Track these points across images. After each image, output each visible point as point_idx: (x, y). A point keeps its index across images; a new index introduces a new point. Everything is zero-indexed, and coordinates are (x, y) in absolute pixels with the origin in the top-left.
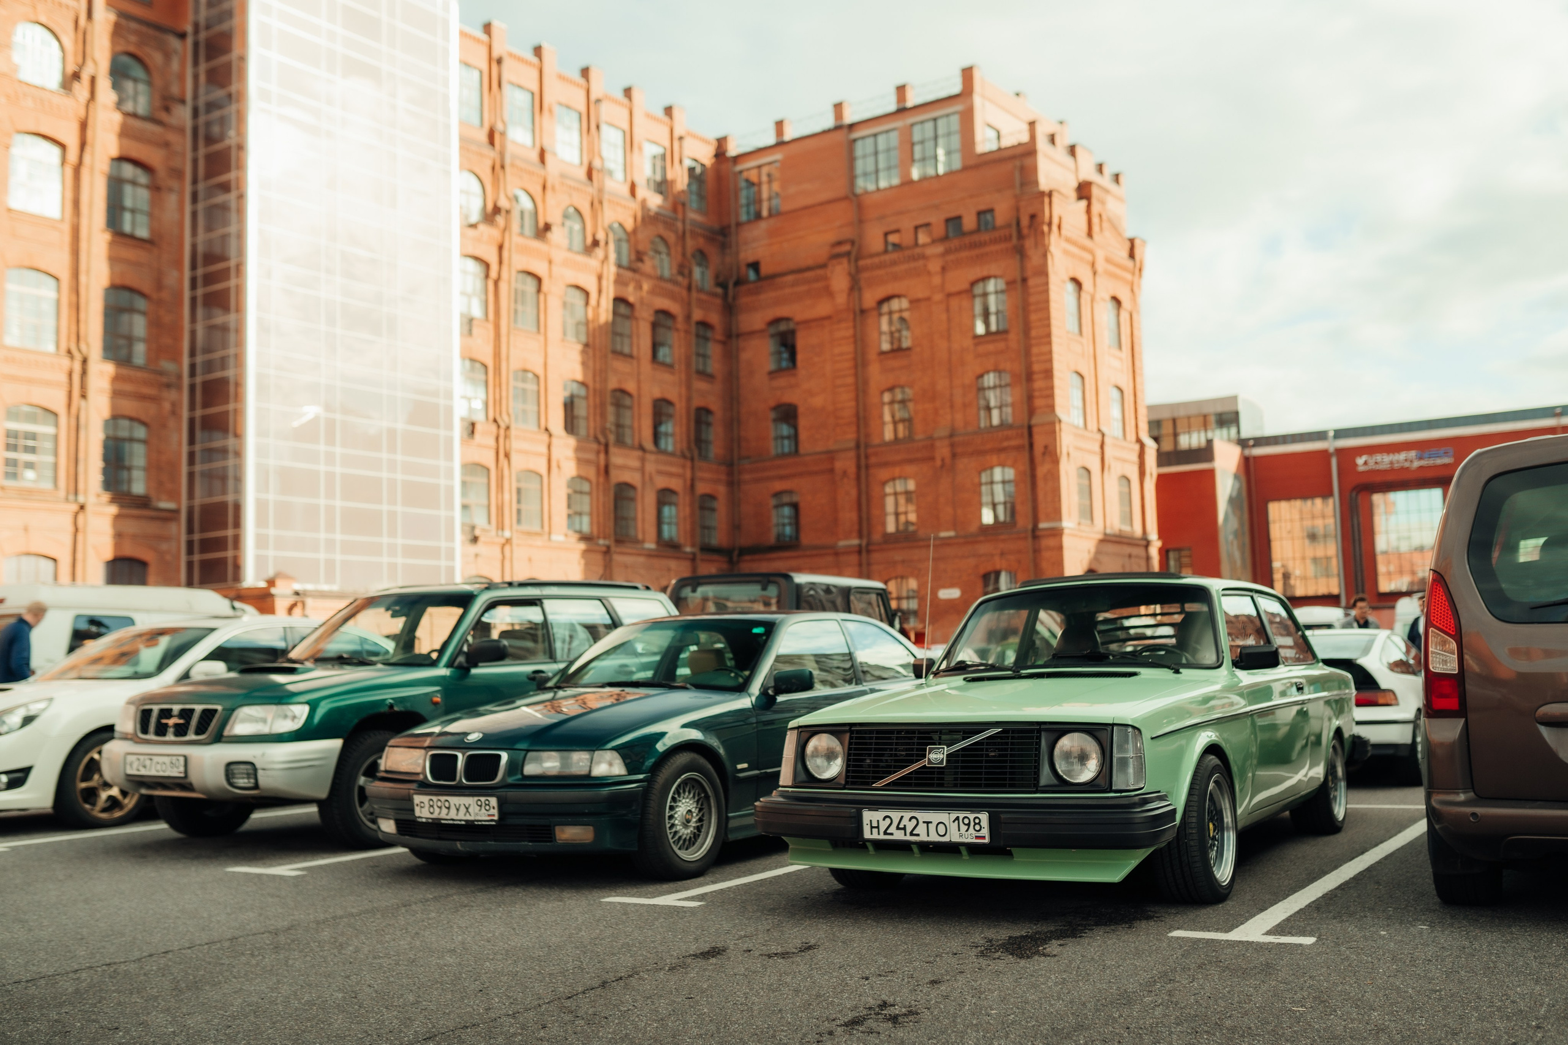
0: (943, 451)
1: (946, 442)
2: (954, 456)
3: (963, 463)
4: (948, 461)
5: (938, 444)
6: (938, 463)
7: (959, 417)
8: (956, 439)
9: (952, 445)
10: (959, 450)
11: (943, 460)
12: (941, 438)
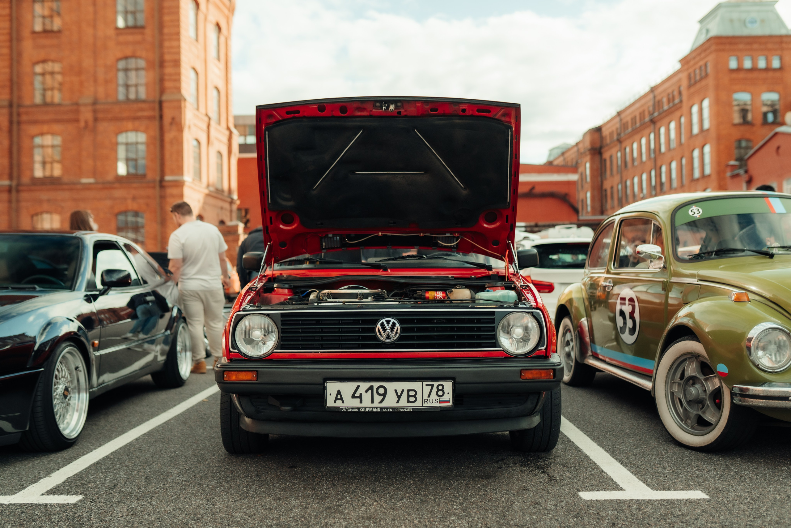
0: (86, 115)
1: (90, 108)
2: (96, 120)
3: (102, 126)
4: (91, 123)
5: (82, 109)
6: (82, 124)
7: (101, 91)
8: (98, 107)
9: (95, 111)
10: (100, 115)
11: (86, 122)
12: (85, 105)
